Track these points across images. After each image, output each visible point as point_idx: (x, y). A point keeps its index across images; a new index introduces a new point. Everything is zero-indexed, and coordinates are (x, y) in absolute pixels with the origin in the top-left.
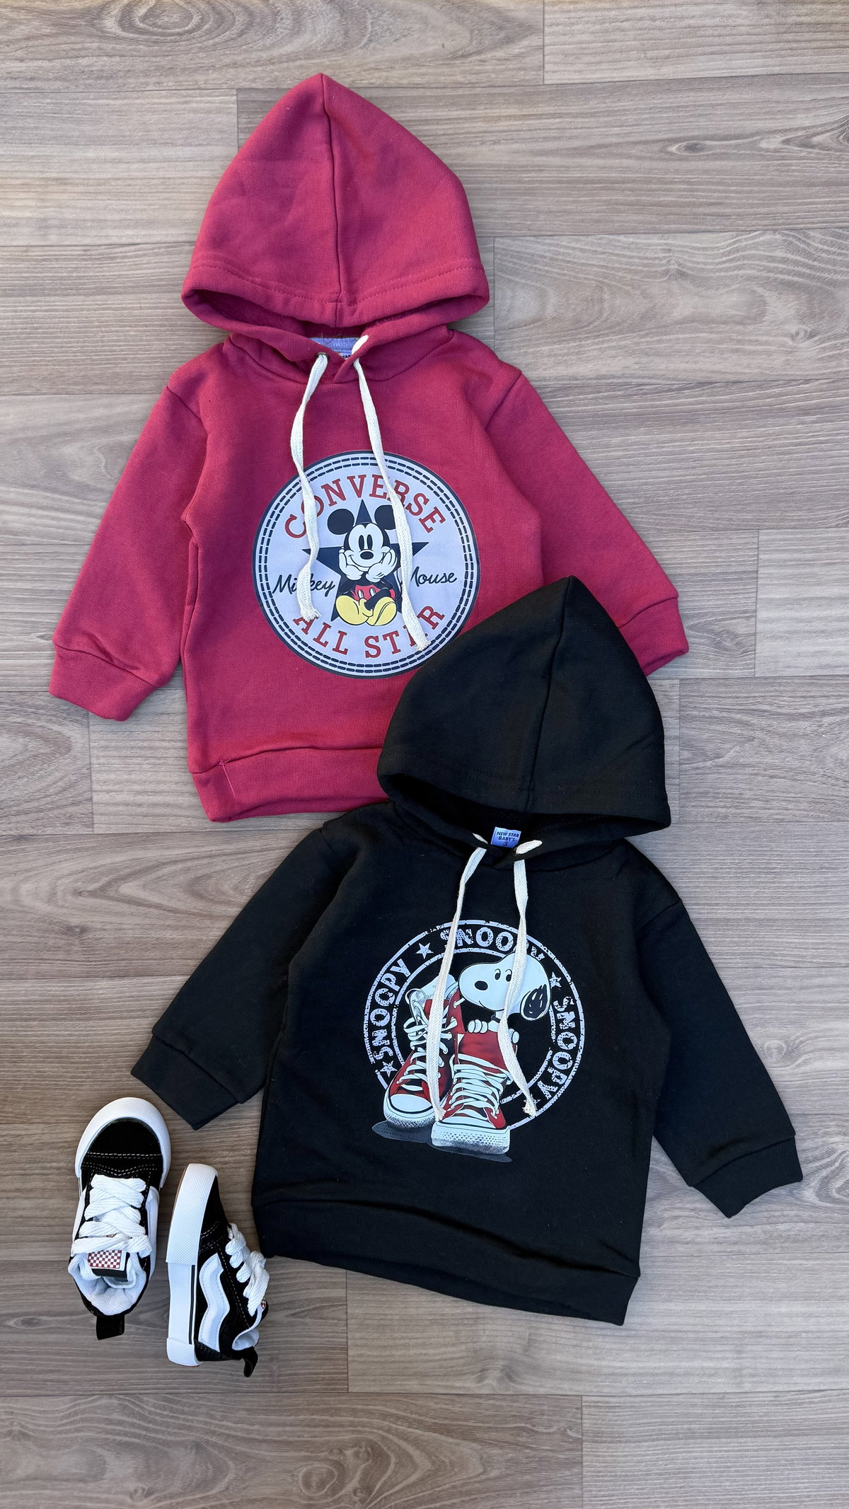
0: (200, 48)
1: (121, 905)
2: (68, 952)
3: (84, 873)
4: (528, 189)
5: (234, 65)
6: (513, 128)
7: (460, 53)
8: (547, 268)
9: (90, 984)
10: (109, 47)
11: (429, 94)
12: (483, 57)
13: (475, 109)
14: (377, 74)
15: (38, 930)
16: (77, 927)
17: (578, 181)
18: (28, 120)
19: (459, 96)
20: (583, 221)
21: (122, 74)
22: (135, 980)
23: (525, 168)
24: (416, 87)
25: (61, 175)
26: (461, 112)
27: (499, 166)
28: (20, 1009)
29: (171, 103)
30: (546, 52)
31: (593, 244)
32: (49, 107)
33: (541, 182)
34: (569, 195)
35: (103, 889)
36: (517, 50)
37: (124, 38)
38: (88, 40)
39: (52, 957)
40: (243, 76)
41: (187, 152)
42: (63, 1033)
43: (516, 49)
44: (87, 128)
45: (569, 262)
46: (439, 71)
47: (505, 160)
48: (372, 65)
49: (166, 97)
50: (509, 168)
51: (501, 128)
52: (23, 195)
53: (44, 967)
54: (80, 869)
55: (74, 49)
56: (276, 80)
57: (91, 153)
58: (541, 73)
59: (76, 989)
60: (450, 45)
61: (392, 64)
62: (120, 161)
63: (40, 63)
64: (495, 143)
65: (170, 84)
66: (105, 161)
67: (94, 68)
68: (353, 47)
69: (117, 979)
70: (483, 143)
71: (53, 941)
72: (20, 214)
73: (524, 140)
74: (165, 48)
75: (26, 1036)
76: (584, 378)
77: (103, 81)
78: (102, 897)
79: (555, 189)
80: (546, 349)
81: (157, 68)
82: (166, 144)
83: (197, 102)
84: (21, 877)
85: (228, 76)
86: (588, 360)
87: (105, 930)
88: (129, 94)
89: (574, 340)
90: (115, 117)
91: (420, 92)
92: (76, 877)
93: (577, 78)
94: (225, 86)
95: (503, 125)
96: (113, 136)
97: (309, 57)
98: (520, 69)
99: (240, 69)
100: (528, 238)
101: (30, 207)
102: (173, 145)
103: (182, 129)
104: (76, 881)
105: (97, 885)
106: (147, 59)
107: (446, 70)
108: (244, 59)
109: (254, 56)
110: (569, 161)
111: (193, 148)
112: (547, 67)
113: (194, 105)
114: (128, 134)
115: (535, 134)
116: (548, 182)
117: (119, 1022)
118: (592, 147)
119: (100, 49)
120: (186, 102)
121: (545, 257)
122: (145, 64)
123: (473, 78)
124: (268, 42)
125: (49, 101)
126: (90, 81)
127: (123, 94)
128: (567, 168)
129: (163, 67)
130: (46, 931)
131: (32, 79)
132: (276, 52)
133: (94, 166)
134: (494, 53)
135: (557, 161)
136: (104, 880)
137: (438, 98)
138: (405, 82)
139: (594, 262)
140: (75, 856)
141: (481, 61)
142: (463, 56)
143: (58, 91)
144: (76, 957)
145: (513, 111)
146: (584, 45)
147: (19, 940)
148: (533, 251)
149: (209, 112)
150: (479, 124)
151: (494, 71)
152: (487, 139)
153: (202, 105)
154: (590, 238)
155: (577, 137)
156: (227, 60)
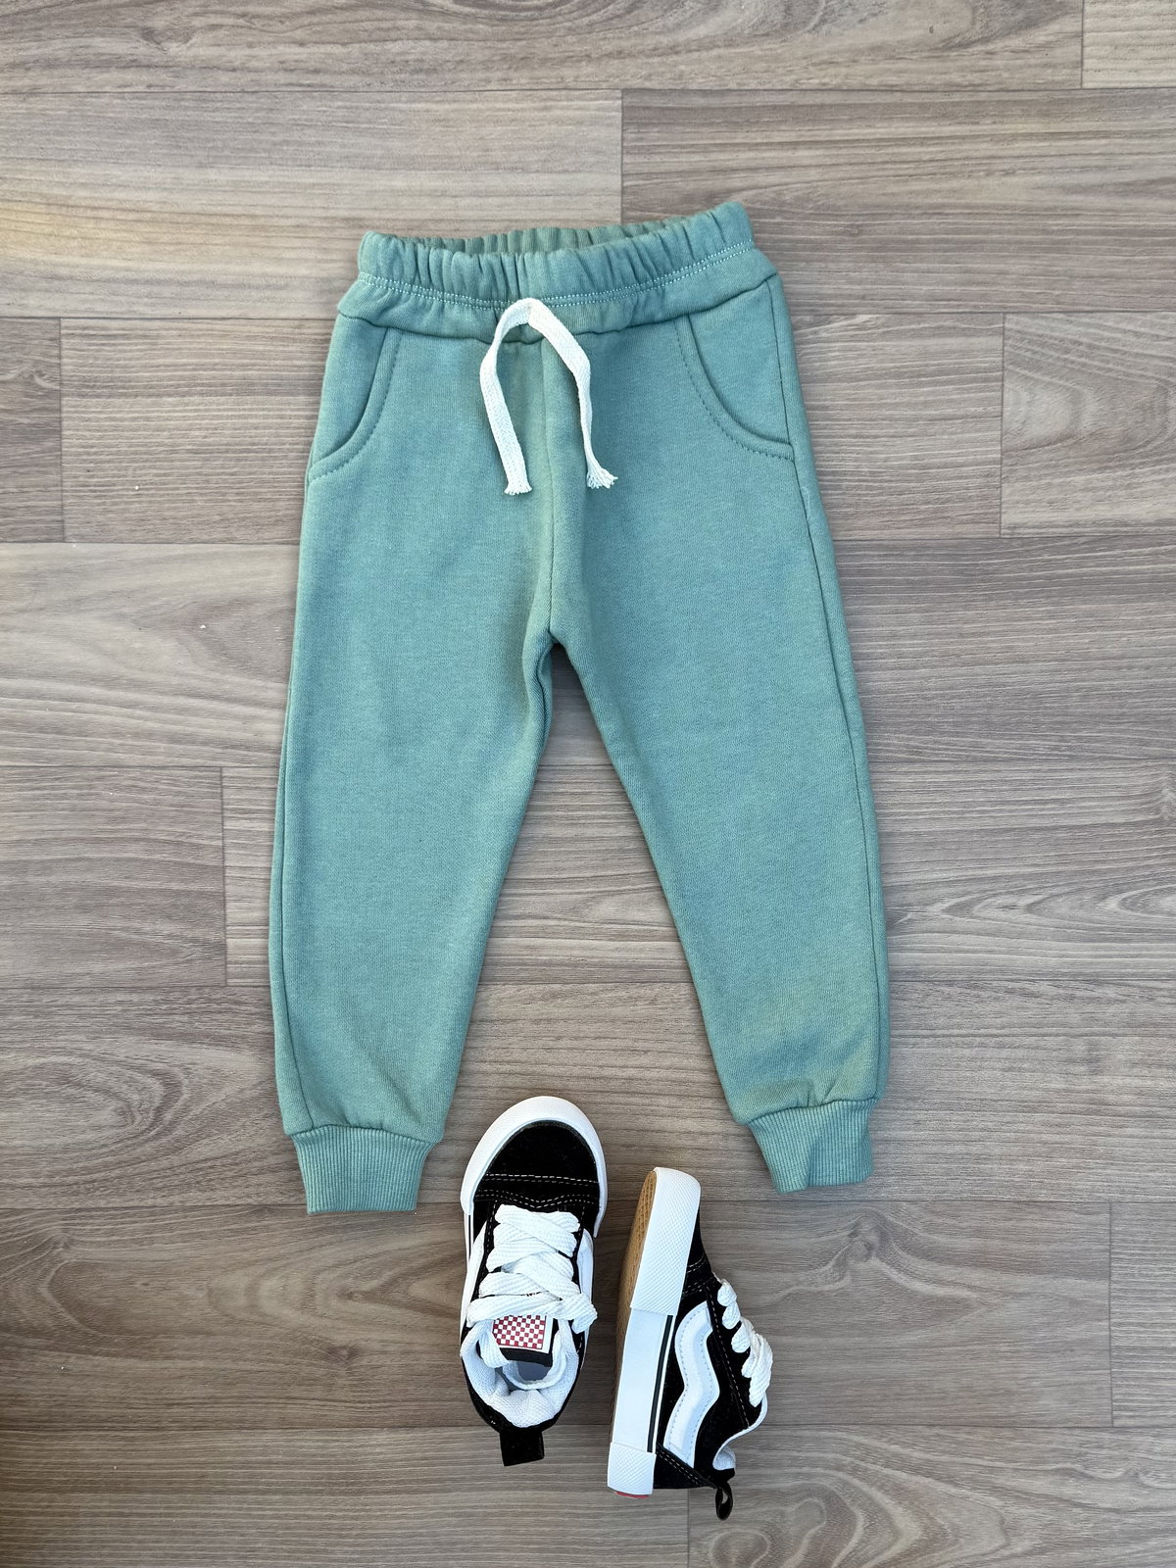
0: (570, 29)
1: (410, 1313)
2: (330, 1387)
3: (359, 1264)
4: (1059, 242)
5: (620, 54)
6: (1035, 153)
7: (957, 40)
8: (1083, 360)
9: (361, 1438)
10: (432, 25)
11: (910, 100)
12: (990, 47)
13: (978, 123)
14: (832, 71)
15: (285, 1352)
16: (344, 1347)
17: (1133, 232)
18: (307, 131)
19: (953, 104)
20: (1138, 291)
21: (450, 66)
22: (430, 1433)
23: (1052, 212)
24: (891, 89)
25: (354, 214)
26: (959, 128)
27: (1014, 207)
28: (253, 1476)
29: (523, 110)
30: (1085, 43)
31: (1153, 325)
32: (340, 113)
33: (1077, 232)
34: (1118, 252)
35: (385, 1288)
36: (1044, 38)
37: (456, 14)
38: (403, 15)
39: (305, 1394)
40: (633, 71)
41: (545, 181)
42: (318, 1513)
43: (1040, 36)
44: (397, 145)
45: (1116, 351)
46: (924, 66)
47: (1023, 199)
48: (825, 57)
49: (517, 101)
50: (1028, 212)
51: (1017, 153)
52: (297, 243)
53: (293, 1411)
54: (351, 1257)
55: (380, 29)
56: (681, 76)
57: (399, 182)
58: (1078, 71)
59: (339, 1445)
60: (942, 30)
61: (855, 56)
62: (444, 194)
63: (329, 48)
64: (1007, 173)
65: (523, 81)
66: (421, 193)
67: (411, 57)
68: (796, 29)
69: (402, 1430)
70: (989, 174)
71: (307, 1370)
72: (291, 271)
73: (1052, 170)
74: (516, 29)
75: (263, 1517)
76: (1138, 523)
77: (422, 76)
78: (382, 1301)
79: (1095, 243)
80: (1079, 479)
81: (505, 58)
82: (513, 169)
83: (563, 108)
84: (261, 1270)
85: (611, 70)
86: (1143, 497)
87: (385, 1353)
88: (463, 95)
89: (1122, 467)
90: (437, 129)
91: (896, 98)
92: (347, 1269)
93: (1132, 80)
94: (604, 85)
95: (1020, 147)
96: (434, 157)
97: (730, 43)
98: (1046, 66)
99: (627, 61)
100: (1055, 315)
101: (306, 260)
102: (525, 170)
103: (538, 148)
104: (346, 1276)
105: (374, 1283)
106: (489, 44)
107: (934, 65)
108: (635, 46)
109: (650, 42)
110: (1118, 202)
111: (554, 176)
112: (1088, 63)
113: (558, 112)
114: (458, 153)
115: (1069, 161)
116: (1086, 232)
117: (405, 1497)
118: (1153, 182)
119: (419, 28)
120: (546, 108)
121: (1081, 344)
122: (487, 52)
123: (976, 78)
124: (671, 21)
125: (340, 103)
126: (403, 76)
127: (450, 96)
128: (1116, 213)
129: (513, 57)
130: (296, 1354)
131: (316, 71)
132: (681, 37)
133: (404, 201)
134: (1008, 42)
135: (1100, 201)
136: (387, 1275)
137: (923, 106)
138: (874, 82)
139: (1154, 352)
140: (345, 1237)
141: (988, 53)
142: (960, 46)
143: (354, 90)
144: (340, 1394)
145: (1035, 126)
146: (1144, 33)
147: (256, 1368)
148: (1062, 335)
149: (580, 123)
150: (984, 146)
151: (1007, 69)
152: (995, 167)
153: (571, 113)
154: (1149, 317)
155: (1130, 167)
156: (608, 47)
